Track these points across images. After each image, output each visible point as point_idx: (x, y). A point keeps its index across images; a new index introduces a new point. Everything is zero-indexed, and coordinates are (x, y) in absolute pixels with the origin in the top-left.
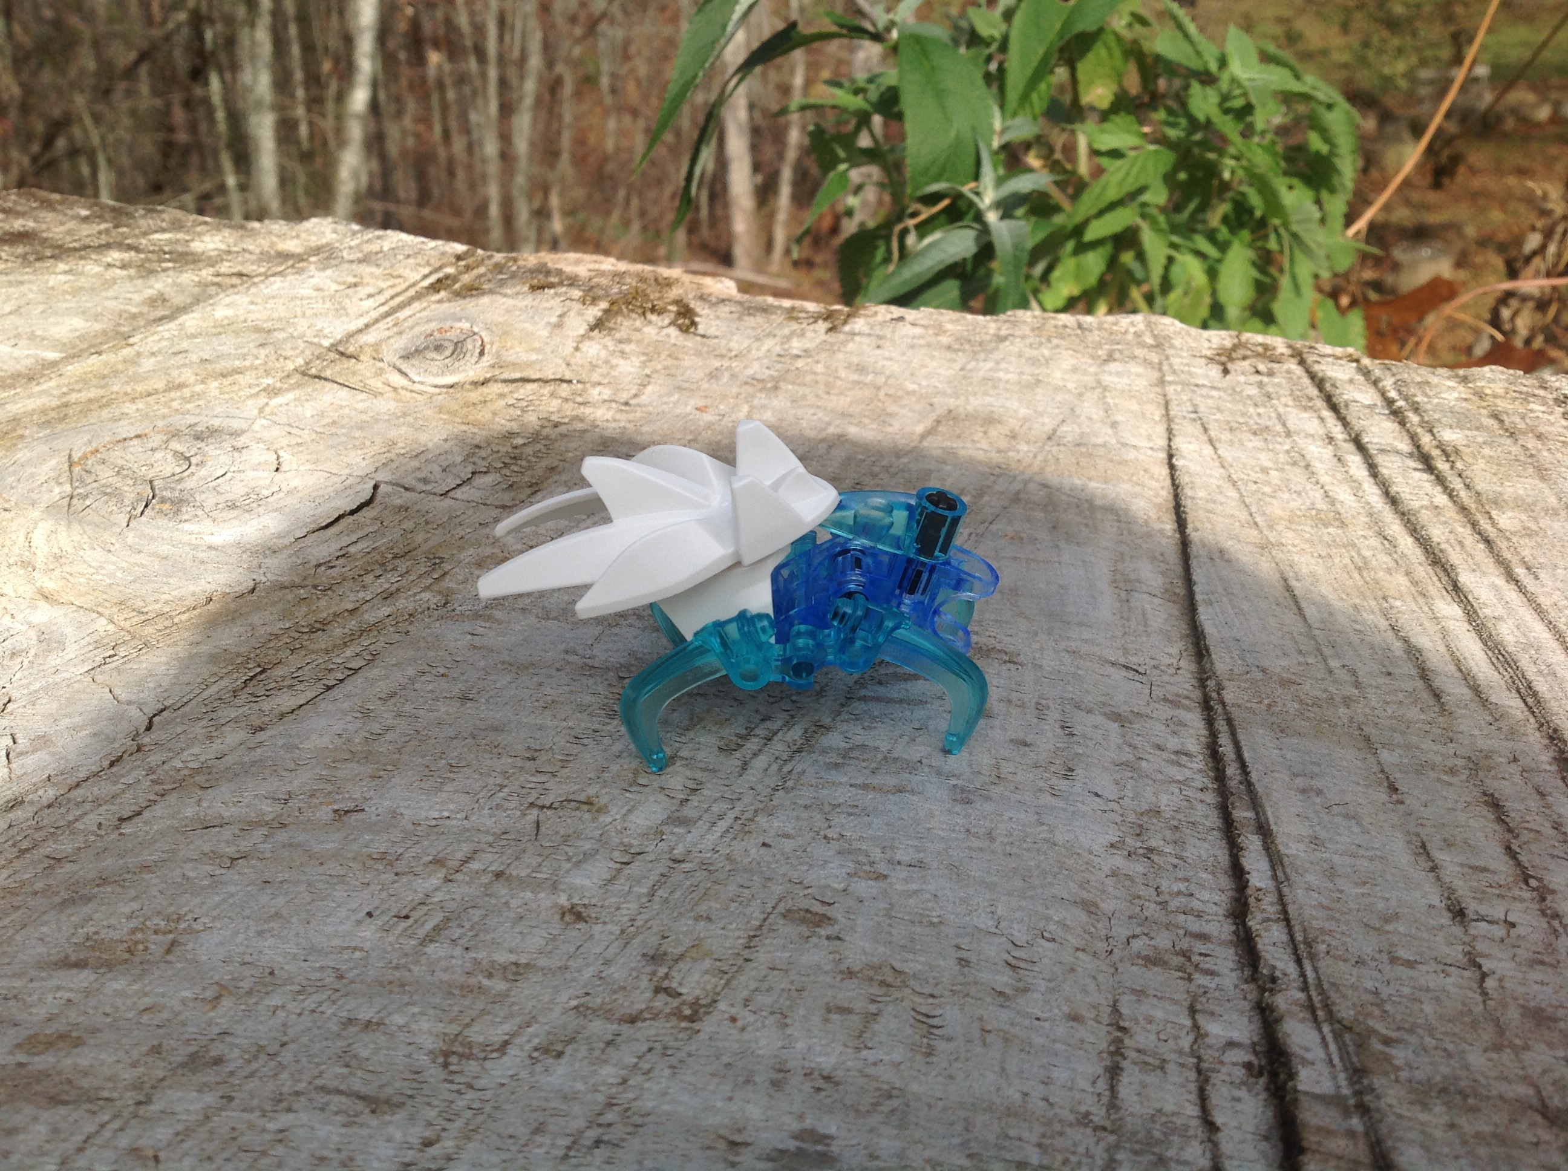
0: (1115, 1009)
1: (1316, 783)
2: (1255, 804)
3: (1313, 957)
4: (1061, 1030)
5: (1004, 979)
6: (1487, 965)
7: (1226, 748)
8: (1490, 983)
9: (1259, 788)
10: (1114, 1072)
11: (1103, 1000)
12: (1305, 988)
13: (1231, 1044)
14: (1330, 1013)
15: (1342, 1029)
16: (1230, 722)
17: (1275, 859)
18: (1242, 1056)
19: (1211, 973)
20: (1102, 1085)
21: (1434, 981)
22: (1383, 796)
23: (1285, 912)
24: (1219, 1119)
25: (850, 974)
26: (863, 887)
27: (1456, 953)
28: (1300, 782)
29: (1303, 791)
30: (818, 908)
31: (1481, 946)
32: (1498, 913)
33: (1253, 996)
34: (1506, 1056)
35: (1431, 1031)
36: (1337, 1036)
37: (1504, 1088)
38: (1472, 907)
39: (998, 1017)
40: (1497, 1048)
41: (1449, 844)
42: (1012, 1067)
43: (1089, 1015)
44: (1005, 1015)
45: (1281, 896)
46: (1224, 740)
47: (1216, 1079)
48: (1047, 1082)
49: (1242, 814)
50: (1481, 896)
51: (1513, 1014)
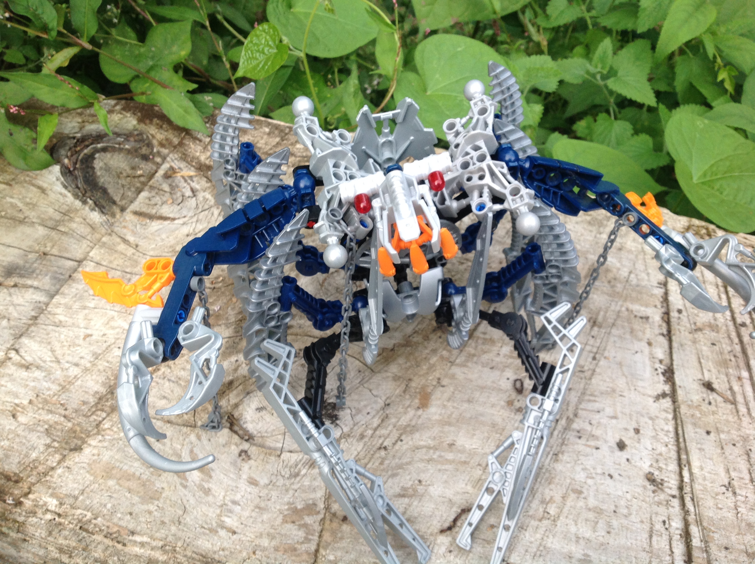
0: (651, 519)
1: (703, 447)
2: (687, 454)
3: (698, 506)
4: (639, 526)
5: (625, 511)
6: (739, 509)
7: (680, 432)
8: (739, 515)
9: (689, 449)
10: (651, 537)
11: (648, 516)
12: (696, 515)
13: (677, 529)
14: (701, 524)
15: (704, 528)
16: (682, 422)
17: (691, 474)
18: (679, 532)
19: (673, 507)
20: (648, 540)
21: (725, 515)
22: (719, 451)
23: (692, 490)
24: (674, 550)
25: (590, 510)
26: (590, 482)
27: (732, 505)
28: (699, 446)
29: (700, 449)
30: (579, 489)
31: (739, 503)
32: (744, 494)
33: (683, 515)
34: (740, 537)
35: (724, 529)
36: (702, 530)
37: (738, 546)
38: (738, 491)
39: (625, 522)
40: (738, 534)
41: (735, 470)
42: (629, 536)
43: (645, 520)
44: (626, 522)
45: (691, 487)
46: (680, 429)
47: (674, 538)
48: (636, 540)
49: (684, 457)
50: (740, 488)
51: (743, 524)
